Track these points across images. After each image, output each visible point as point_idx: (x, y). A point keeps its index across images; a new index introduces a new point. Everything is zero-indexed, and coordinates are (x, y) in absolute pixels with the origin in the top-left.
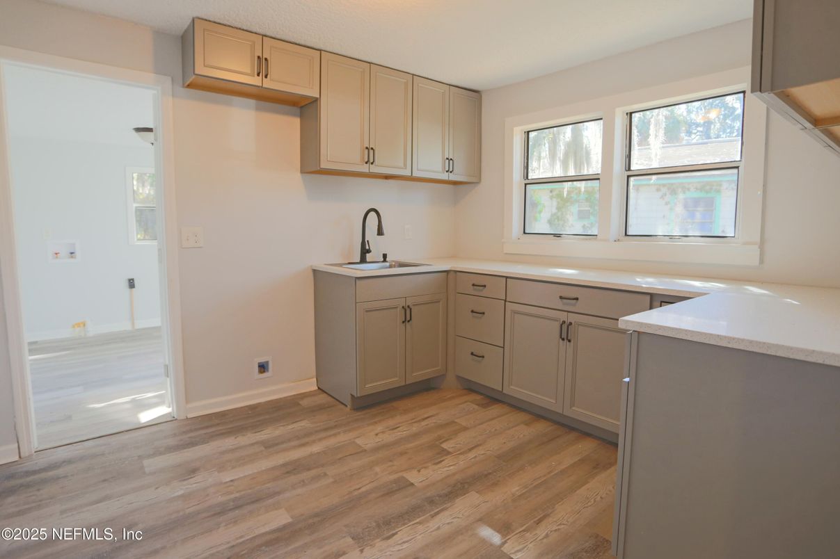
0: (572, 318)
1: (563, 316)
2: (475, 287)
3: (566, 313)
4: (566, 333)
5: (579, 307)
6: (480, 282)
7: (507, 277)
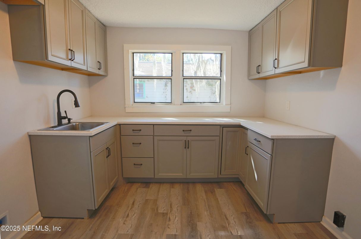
0: (189, 138)
1: (185, 138)
2: (134, 131)
3: (186, 137)
4: (187, 145)
5: (192, 134)
6: (137, 128)
7: (154, 125)
